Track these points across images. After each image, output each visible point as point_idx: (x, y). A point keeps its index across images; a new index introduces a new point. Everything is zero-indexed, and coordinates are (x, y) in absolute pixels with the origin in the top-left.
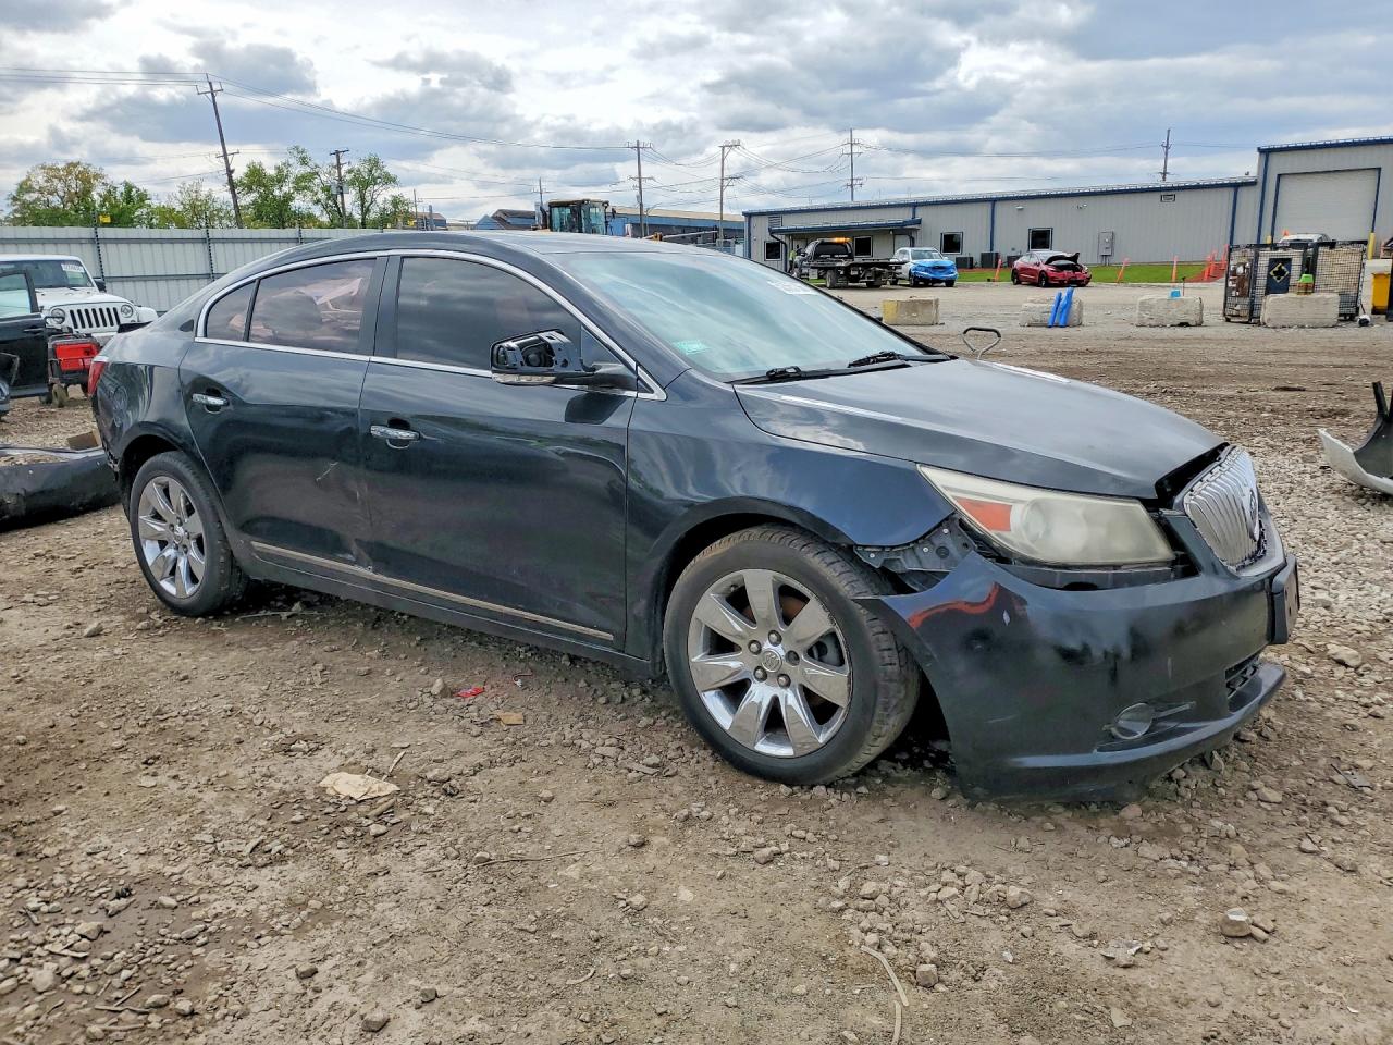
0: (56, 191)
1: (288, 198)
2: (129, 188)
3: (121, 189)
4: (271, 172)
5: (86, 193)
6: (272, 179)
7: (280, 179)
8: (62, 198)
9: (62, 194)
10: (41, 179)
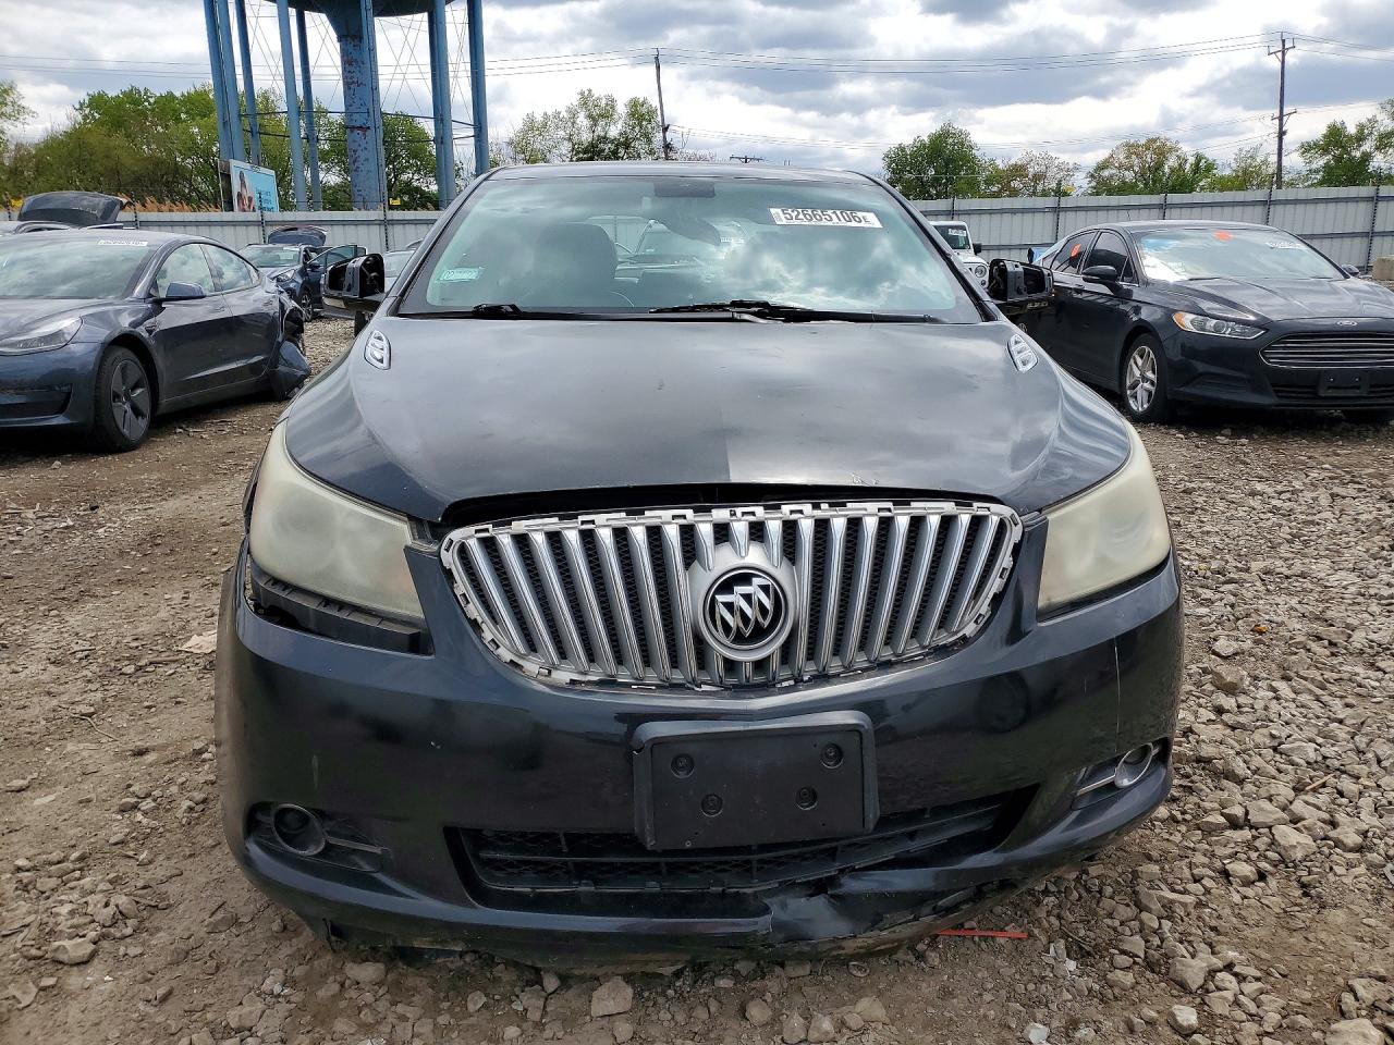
0: (1132, 166)
1: (1367, 157)
2: (1199, 158)
3: (1192, 160)
4: (1352, 130)
5: (1159, 166)
6: (1350, 138)
7: (1360, 138)
8: (1136, 173)
9: (1137, 169)
10: (1122, 157)
